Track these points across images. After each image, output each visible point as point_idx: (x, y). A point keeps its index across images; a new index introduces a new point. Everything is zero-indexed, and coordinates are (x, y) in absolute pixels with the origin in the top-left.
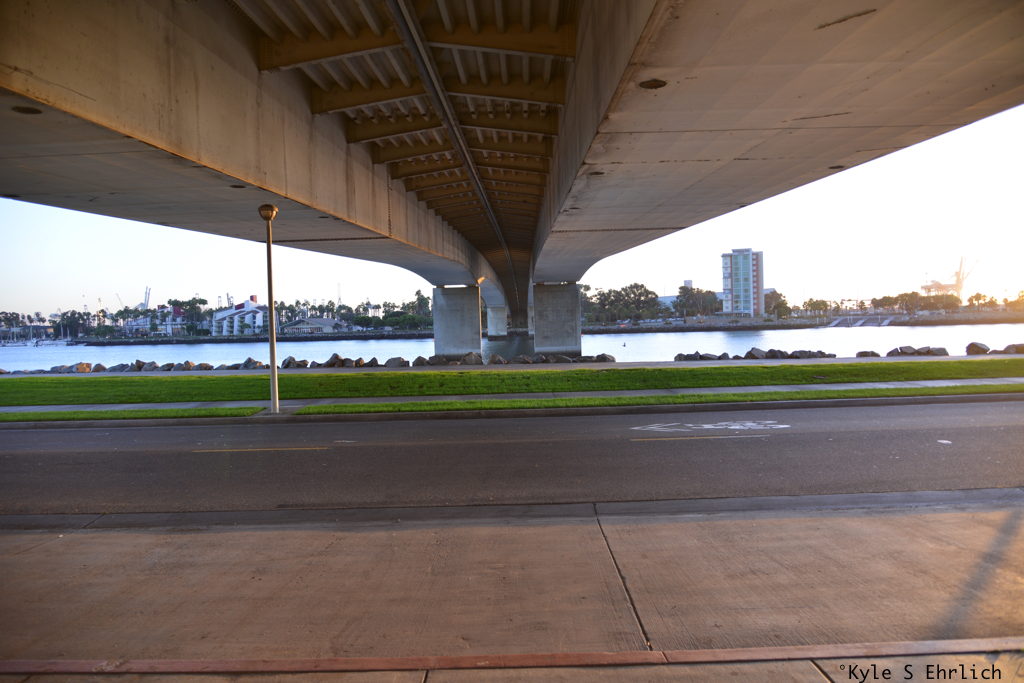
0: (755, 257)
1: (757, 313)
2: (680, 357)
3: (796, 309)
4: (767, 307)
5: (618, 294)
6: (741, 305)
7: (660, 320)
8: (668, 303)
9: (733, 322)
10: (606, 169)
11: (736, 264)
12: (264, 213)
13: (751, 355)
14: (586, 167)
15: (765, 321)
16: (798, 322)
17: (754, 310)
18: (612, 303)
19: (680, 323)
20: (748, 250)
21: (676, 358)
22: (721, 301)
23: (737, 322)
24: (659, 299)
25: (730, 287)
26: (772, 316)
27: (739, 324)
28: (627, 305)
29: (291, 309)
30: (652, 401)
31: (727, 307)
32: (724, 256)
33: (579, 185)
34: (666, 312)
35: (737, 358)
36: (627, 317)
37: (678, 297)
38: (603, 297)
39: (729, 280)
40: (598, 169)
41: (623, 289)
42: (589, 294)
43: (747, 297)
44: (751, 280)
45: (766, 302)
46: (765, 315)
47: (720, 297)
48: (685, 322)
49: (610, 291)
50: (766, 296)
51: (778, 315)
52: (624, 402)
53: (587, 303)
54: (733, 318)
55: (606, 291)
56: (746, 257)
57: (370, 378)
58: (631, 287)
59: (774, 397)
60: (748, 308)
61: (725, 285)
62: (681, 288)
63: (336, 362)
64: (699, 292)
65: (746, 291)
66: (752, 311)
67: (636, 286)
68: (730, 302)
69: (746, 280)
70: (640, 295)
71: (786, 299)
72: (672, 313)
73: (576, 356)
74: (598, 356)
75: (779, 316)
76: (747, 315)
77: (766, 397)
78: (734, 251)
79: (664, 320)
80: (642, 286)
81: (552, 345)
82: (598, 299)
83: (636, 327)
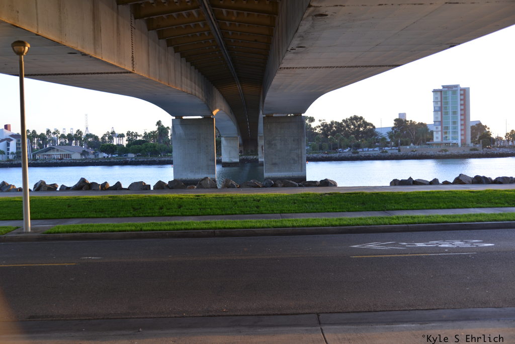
0: (462, 92)
1: (464, 143)
2: (395, 183)
3: (499, 139)
4: (473, 137)
5: (339, 125)
6: (450, 136)
7: (377, 149)
8: (384, 134)
9: (442, 151)
10: (330, 11)
11: (446, 98)
12: (16, 48)
13: (459, 181)
14: (312, 9)
15: (471, 150)
16: (501, 151)
17: (461, 140)
18: (334, 133)
19: (394, 151)
20: (456, 86)
21: (391, 183)
22: (432, 132)
23: (446, 151)
24: (376, 130)
25: (439, 120)
26: (478, 146)
27: (448, 153)
28: (347, 135)
29: (42, 137)
30: (370, 222)
31: (437, 137)
32: (435, 91)
33: (305, 26)
34: (383, 142)
35: (446, 183)
36: (347, 146)
37: (393, 128)
38: (326, 128)
39: (439, 113)
40: (322, 11)
41: (344, 121)
42: (313, 125)
43: (455, 128)
44: (459, 112)
45: (472, 134)
46: (472, 145)
47: (431, 129)
48: (399, 151)
49: (332, 123)
50: (473, 128)
52: (345, 223)
53: (311, 133)
54: (443, 147)
55: (329, 122)
56: (454, 93)
57: (114, 200)
58: (351, 119)
59: (480, 218)
60: (456, 139)
61: (435, 117)
62: (396, 120)
63: (83, 185)
64: (412, 124)
65: (455, 123)
66: (459, 142)
67: (356, 118)
68: (440, 133)
69: (455, 113)
70: (360, 126)
71: (490, 130)
72: (388, 143)
73: (302, 181)
74: (322, 181)
75: (484, 146)
76: (455, 145)
77: (473, 219)
78: (444, 87)
79: (380, 149)
80: (361, 118)
81: (279, 171)
82: (321, 129)
83: (356, 155)
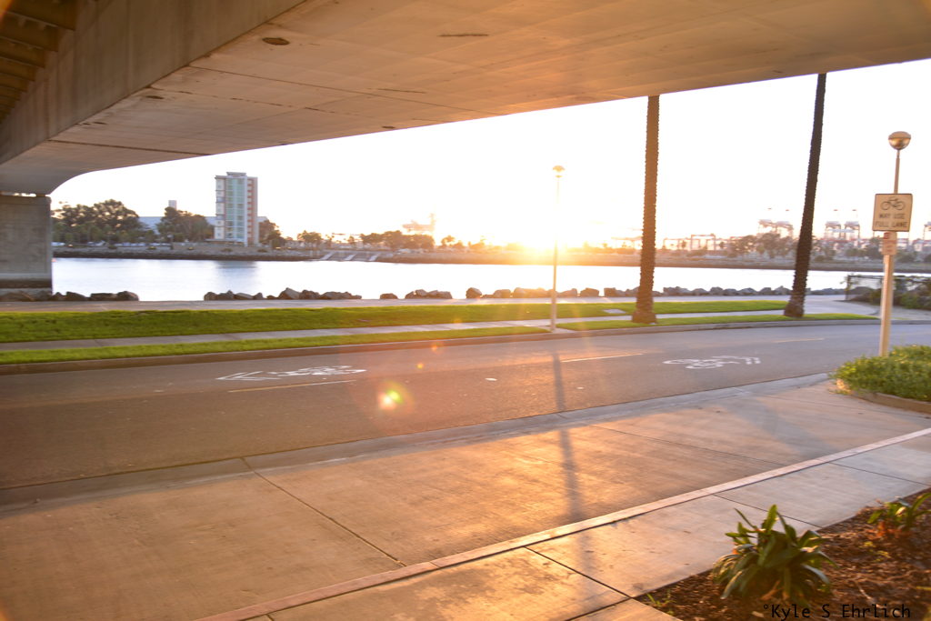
0: (250, 182)
1: (251, 242)
2: (210, 296)
3: (290, 240)
4: (261, 236)
5: (89, 210)
6: (235, 233)
7: (142, 244)
8: (152, 226)
9: (225, 250)
11: (230, 187)
13: (285, 295)
15: (260, 251)
16: (293, 253)
17: (249, 239)
18: (81, 221)
19: (165, 248)
20: (243, 174)
21: (205, 297)
22: (212, 228)
23: (230, 251)
24: (141, 220)
25: (222, 213)
26: (267, 246)
27: (232, 253)
28: (101, 224)
31: (219, 234)
32: (218, 178)
34: (149, 236)
36: (101, 239)
37: (163, 219)
38: (70, 213)
39: (222, 204)
41: (96, 205)
43: (240, 224)
44: (246, 206)
45: (261, 231)
46: (260, 245)
47: (211, 223)
48: (172, 248)
49: (79, 206)
50: (261, 224)
51: (273, 246)
54: (225, 247)
55: (74, 206)
56: (241, 182)
58: (107, 204)
60: (241, 237)
61: (218, 210)
62: (166, 209)
64: (188, 215)
65: (240, 218)
66: (245, 241)
67: (112, 203)
68: (222, 229)
69: (241, 206)
70: (118, 213)
71: (280, 229)
72: (156, 237)
75: (274, 248)
76: (240, 244)
78: (229, 174)
79: (147, 245)
80: (120, 204)
81: (11, 271)
82: (63, 214)
83: (113, 251)
